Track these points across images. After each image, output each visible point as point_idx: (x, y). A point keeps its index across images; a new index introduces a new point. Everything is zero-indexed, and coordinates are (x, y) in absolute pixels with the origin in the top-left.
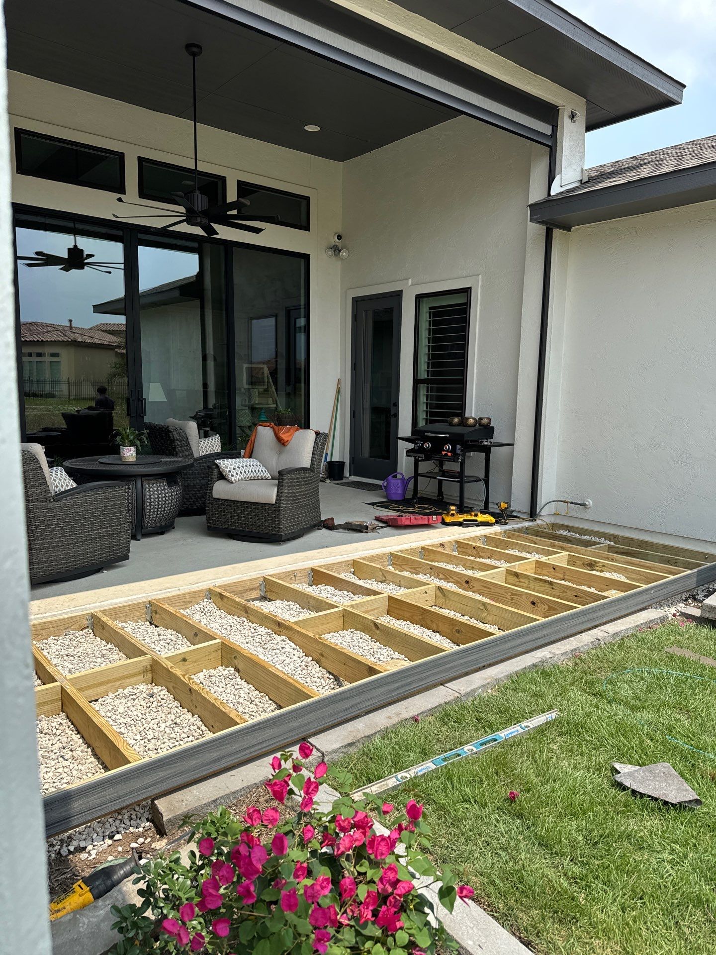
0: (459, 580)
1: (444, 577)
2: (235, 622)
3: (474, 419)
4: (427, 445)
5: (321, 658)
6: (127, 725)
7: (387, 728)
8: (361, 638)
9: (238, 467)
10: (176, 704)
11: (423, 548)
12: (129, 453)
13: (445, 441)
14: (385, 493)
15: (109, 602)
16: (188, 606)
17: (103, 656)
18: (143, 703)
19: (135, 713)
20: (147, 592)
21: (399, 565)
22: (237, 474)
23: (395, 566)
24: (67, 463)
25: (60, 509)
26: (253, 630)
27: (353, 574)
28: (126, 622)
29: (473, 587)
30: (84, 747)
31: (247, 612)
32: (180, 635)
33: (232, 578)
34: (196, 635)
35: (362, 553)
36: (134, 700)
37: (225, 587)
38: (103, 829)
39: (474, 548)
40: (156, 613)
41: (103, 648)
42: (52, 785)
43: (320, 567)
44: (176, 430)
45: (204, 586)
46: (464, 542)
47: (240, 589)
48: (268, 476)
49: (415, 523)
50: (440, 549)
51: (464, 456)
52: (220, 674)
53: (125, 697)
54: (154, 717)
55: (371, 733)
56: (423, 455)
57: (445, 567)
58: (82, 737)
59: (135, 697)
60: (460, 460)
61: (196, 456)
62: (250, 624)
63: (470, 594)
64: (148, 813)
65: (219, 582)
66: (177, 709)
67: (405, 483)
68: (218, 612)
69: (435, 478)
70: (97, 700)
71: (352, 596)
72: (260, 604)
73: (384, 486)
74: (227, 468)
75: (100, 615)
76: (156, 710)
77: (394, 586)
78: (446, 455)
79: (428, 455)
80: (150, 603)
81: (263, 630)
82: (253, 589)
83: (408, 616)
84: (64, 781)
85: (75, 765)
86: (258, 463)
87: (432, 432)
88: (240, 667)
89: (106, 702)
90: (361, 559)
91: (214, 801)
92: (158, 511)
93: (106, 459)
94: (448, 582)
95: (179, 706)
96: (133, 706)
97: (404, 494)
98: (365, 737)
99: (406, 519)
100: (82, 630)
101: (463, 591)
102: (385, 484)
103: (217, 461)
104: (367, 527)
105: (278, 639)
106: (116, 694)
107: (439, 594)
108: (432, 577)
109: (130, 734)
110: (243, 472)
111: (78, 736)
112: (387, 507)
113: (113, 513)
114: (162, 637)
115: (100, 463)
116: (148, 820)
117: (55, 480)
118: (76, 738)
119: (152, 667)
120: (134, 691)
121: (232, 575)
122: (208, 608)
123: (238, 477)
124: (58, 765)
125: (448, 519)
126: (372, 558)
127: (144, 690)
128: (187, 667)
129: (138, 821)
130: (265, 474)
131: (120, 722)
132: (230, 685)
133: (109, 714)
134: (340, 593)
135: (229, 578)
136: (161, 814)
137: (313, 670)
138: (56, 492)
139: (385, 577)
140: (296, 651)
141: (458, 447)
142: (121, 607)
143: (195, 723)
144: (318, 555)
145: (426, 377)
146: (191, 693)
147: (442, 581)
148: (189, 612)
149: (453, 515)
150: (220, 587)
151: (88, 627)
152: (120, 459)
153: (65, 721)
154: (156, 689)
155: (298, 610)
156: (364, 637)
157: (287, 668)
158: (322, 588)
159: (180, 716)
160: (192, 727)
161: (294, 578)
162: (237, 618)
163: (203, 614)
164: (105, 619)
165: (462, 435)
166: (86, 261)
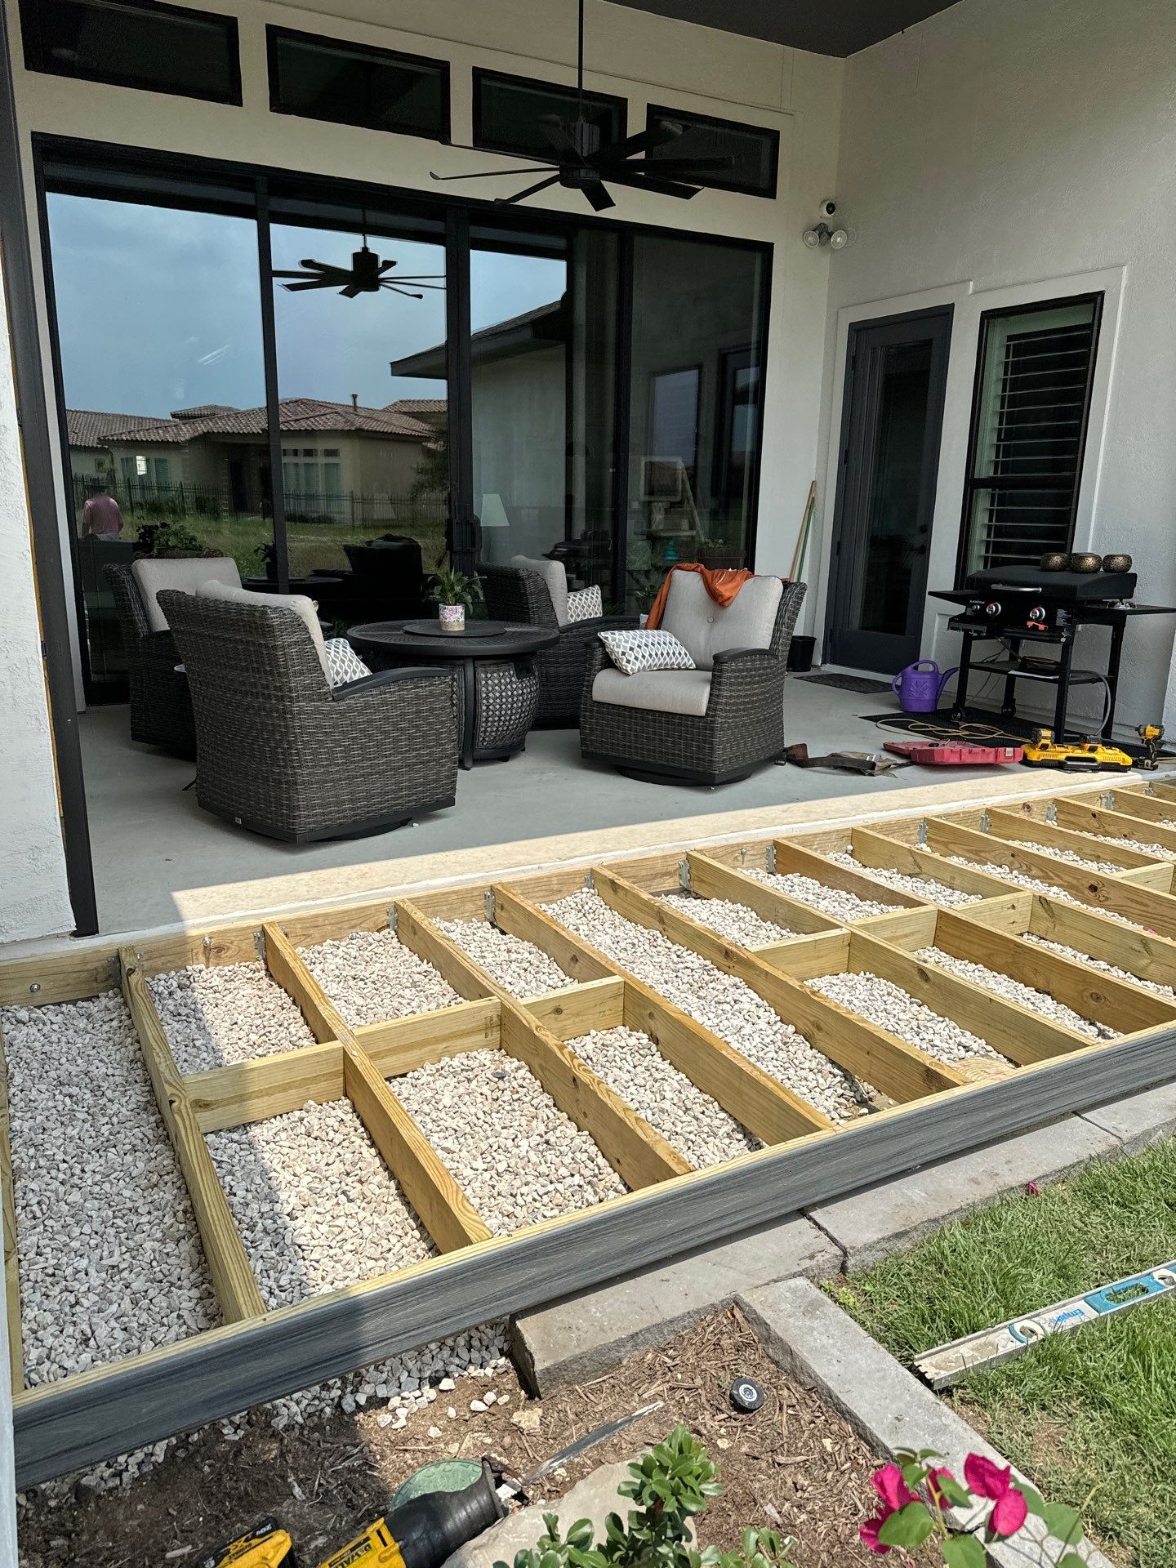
0: (1075, 882)
1: (1041, 874)
2: (642, 939)
3: (1097, 557)
4: (995, 608)
5: (815, 1031)
6: (459, 1134)
7: (974, 1205)
8: (889, 994)
9: (639, 646)
10: (546, 1099)
11: (989, 811)
12: (454, 617)
13: (1033, 600)
14: (897, 700)
15: (424, 883)
16: (555, 898)
17: (414, 984)
18: (485, 1090)
19: (473, 1110)
20: (487, 869)
21: (943, 843)
22: (636, 658)
23: (933, 844)
24: (353, 632)
25: (342, 714)
26: (674, 957)
27: (851, 855)
28: (451, 921)
29: (1107, 899)
30: (382, 1176)
31: (663, 921)
32: (545, 956)
33: (630, 851)
34: (575, 959)
35: (869, 815)
36: (469, 1080)
37: (619, 868)
38: (419, 1363)
39: (1094, 816)
40: (502, 908)
41: (414, 969)
42: (325, 1253)
43: (789, 839)
44: (530, 577)
45: (582, 863)
46: (1073, 802)
47: (644, 873)
48: (691, 663)
49: (968, 760)
50: (1022, 815)
51: (1073, 631)
52: (623, 1044)
53: (455, 1073)
54: (508, 1124)
55: (941, 1213)
56: (984, 629)
57: (1037, 852)
58: (380, 1154)
59: (471, 1075)
60: (1063, 640)
61: (562, 623)
62: (669, 944)
63: (1099, 912)
64: (502, 1338)
65: (609, 858)
66: (547, 1110)
67: (939, 680)
68: (608, 913)
69: (1005, 673)
70: (404, 1075)
71: (858, 901)
72: (681, 904)
73: (897, 687)
74: (618, 647)
75: (409, 907)
76: (509, 1108)
77: (939, 885)
78: (1035, 628)
79: (995, 628)
80: (492, 889)
81: (693, 960)
82: (667, 874)
83: (978, 953)
84: (348, 1246)
85: (367, 1214)
86: (674, 640)
87: (1005, 583)
88: (660, 1035)
89: (421, 1082)
90: (866, 827)
91: (632, 1336)
92: (500, 720)
93: (415, 626)
94: (1051, 885)
95: (551, 1104)
96: (469, 1094)
97: (936, 701)
98: (929, 1220)
99: (948, 750)
100: (378, 931)
101: (1085, 906)
102: (899, 682)
103: (602, 635)
104: (873, 765)
105: (725, 982)
106: (438, 1066)
107: (1040, 910)
108: (1015, 872)
109: (464, 1154)
110: (647, 655)
111: (373, 1151)
112: (903, 726)
113: (430, 724)
114: (514, 956)
115: (407, 632)
116: (502, 1353)
117: (335, 662)
118: (369, 1153)
119: (501, 1020)
120: (470, 1063)
121: (632, 847)
122: (590, 903)
123: (638, 664)
124: (338, 1211)
125: (1035, 755)
126: (888, 827)
127: (488, 1063)
128: (561, 1025)
129: (484, 1353)
130: (686, 660)
131: (446, 1124)
132: (643, 1069)
133: (426, 1108)
134: (831, 893)
135: (625, 852)
136: (531, 1354)
137: (800, 1053)
138: (336, 683)
139: (920, 868)
140: (762, 1009)
141: (1061, 613)
142: (443, 894)
143: (585, 1147)
144: (785, 815)
145: (991, 474)
146: (576, 1085)
147: (1037, 881)
148: (557, 909)
149: (1045, 747)
150: (609, 867)
151: (388, 926)
152: (439, 626)
153: (350, 1116)
154: (510, 1064)
155: (754, 923)
156: (895, 993)
157: (747, 1044)
158: (796, 881)
159: (555, 1128)
160: (578, 1154)
161: (740, 858)
162: (643, 930)
163: (581, 914)
164: (418, 916)
165: (1072, 590)
166: (382, 276)
